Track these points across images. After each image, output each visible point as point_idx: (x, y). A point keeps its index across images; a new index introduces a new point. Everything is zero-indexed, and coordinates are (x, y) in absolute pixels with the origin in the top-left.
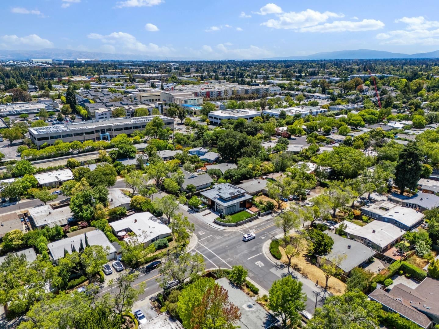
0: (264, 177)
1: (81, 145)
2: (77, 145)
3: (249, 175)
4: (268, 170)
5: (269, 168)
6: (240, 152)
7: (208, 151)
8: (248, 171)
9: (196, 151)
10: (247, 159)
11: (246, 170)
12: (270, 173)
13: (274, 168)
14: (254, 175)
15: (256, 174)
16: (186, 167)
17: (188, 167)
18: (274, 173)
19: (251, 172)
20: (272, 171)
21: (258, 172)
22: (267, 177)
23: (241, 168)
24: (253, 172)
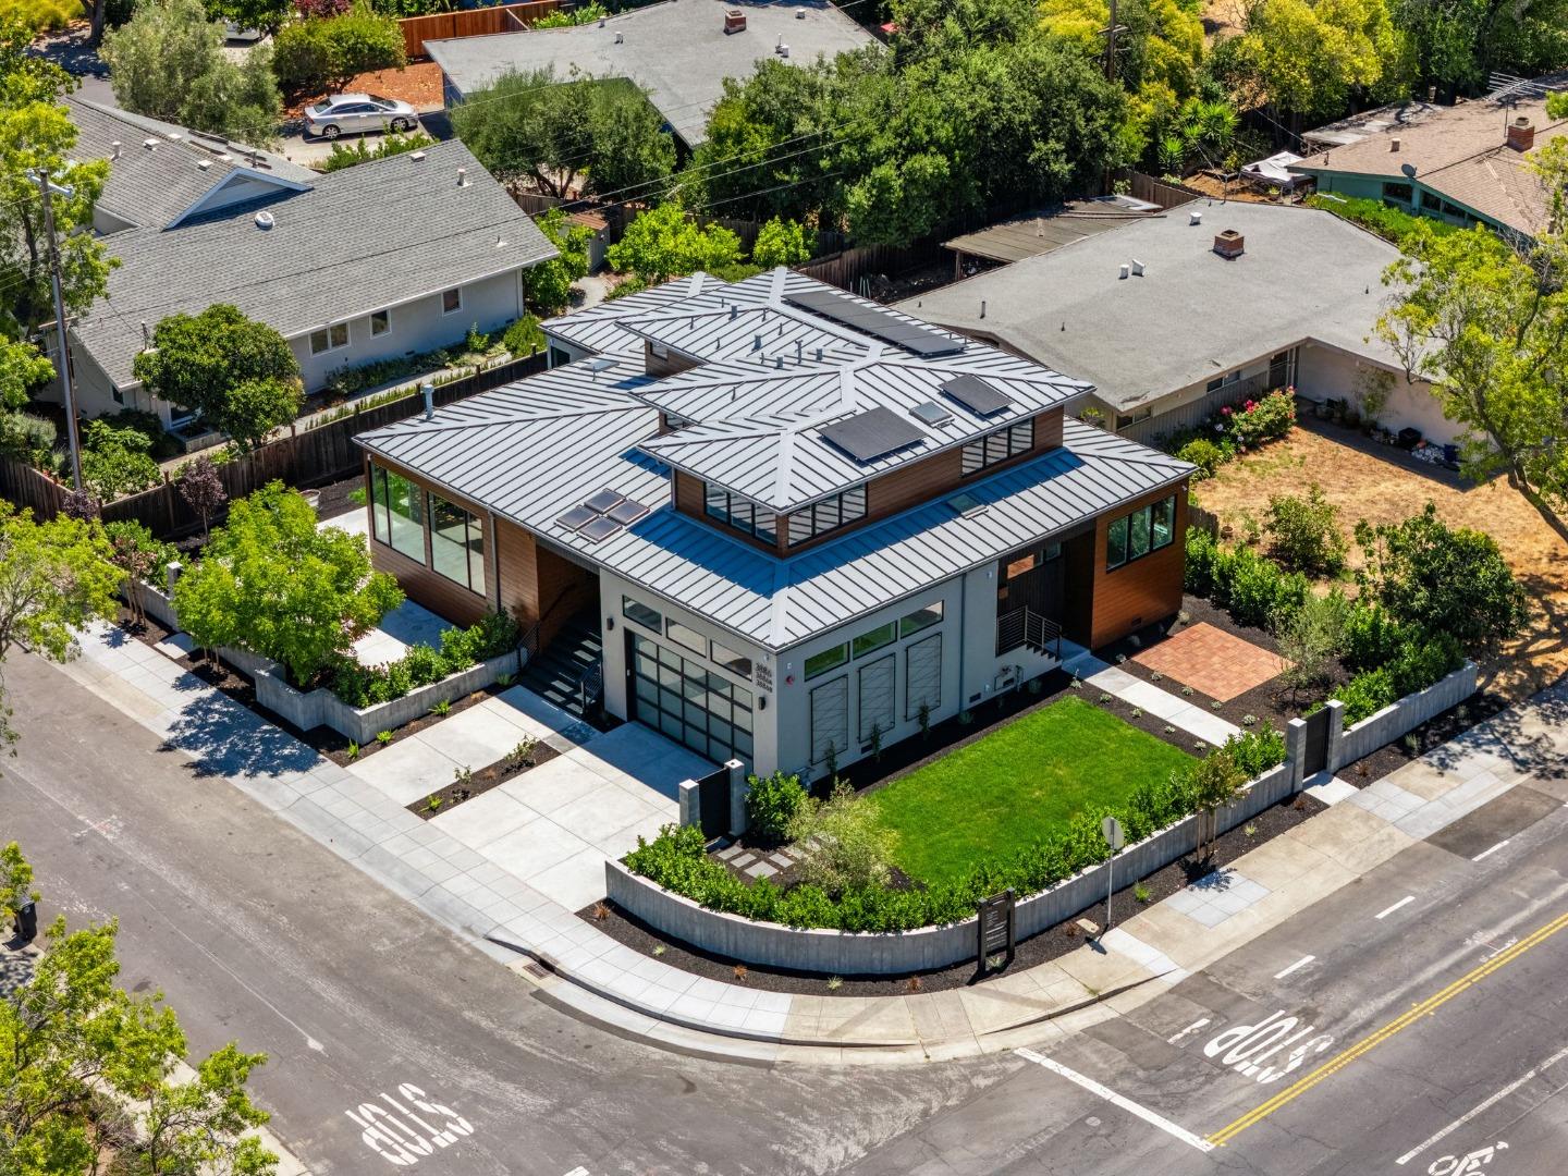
0: (1277, 167)
3: (1073, 148)
4: (1323, 74)
5: (1334, 39)
8: (1046, 92)
11: (1025, 74)
12: (1360, 102)
13: (1391, 39)
14: (1129, 139)
15: (1155, 129)
16: (144, 60)
17: (170, 71)
18: (1405, 105)
19: (1090, 101)
20: (1373, 75)
21: (1184, 93)
22: (1315, 162)
23: (952, 44)
24: (1113, 104)
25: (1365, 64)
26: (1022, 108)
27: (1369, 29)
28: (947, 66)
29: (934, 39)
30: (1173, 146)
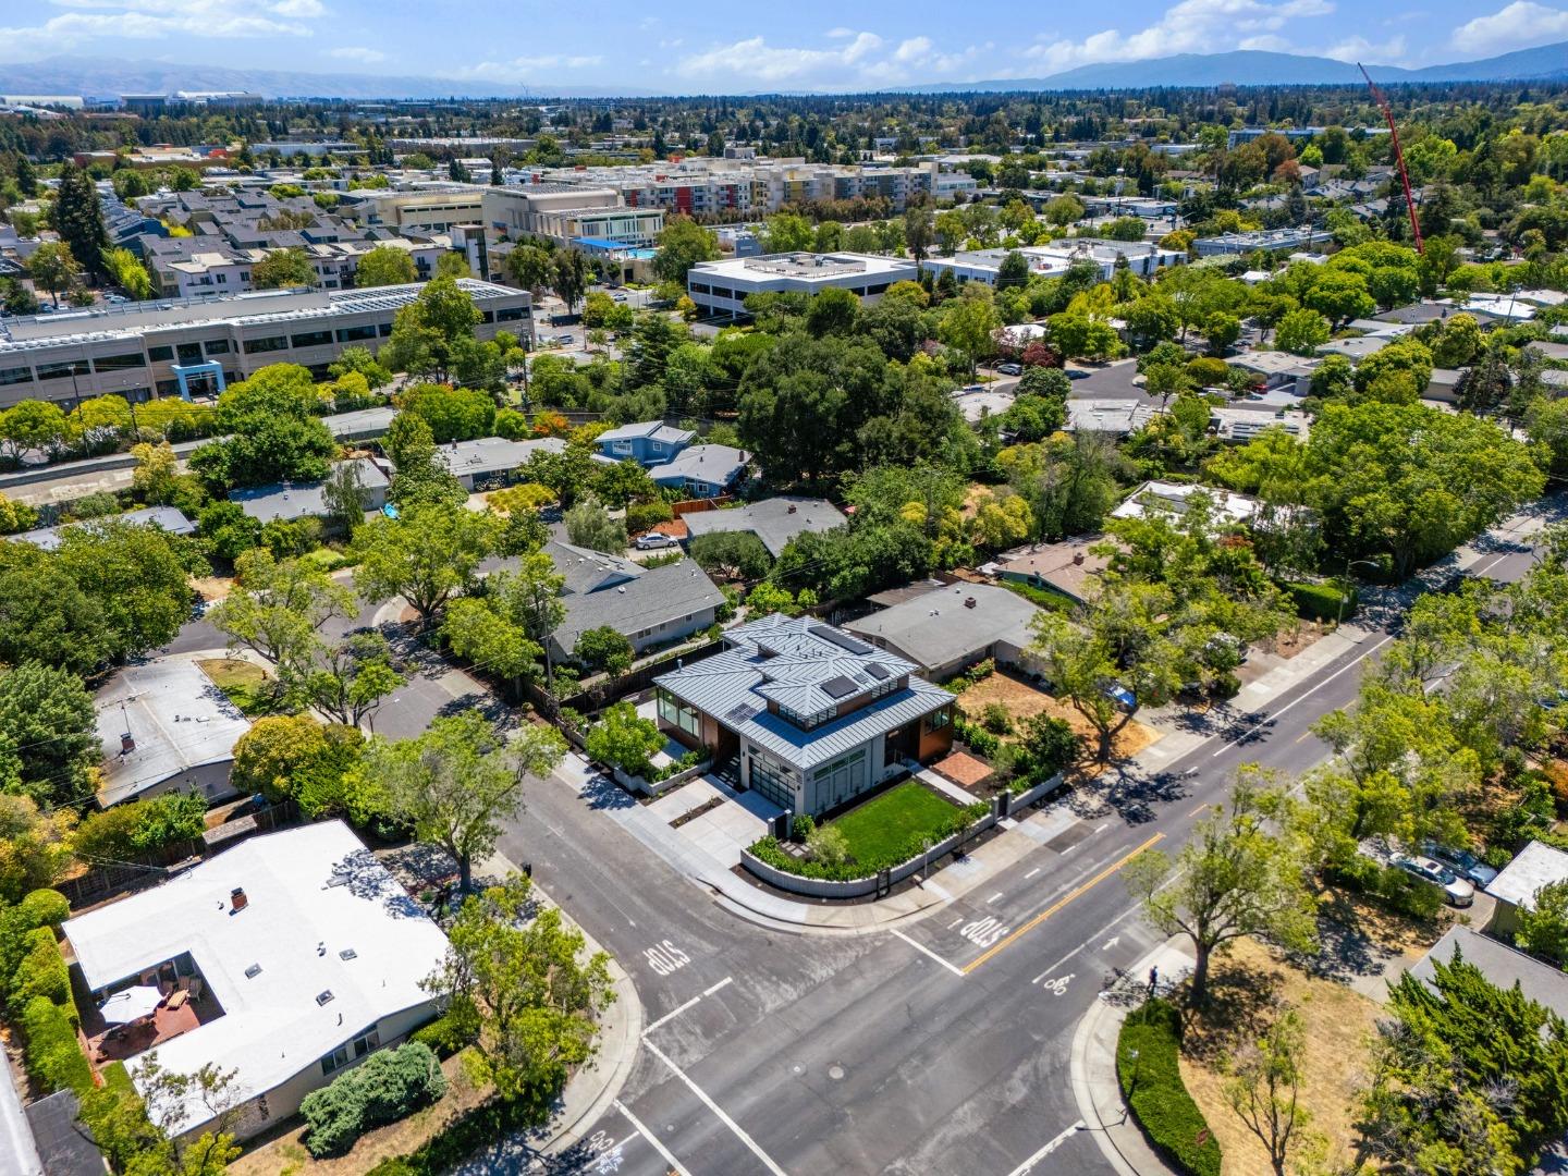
0: (989, 568)
1: (60, 421)
2: (35, 422)
3: (913, 562)
4: (1005, 532)
5: (1010, 521)
6: (854, 439)
7: (694, 441)
8: (904, 543)
9: (635, 441)
10: (893, 476)
11: (895, 537)
12: (1018, 543)
13: (1031, 519)
14: (935, 558)
15: (943, 554)
16: (579, 525)
17: (588, 528)
18: (1035, 543)
19: (920, 545)
20: (1024, 534)
21: (954, 539)
22: (1003, 568)
23: (870, 525)
24: (928, 546)
25: (1022, 531)
26: (895, 548)
27: (1023, 517)
28: (868, 533)
29: (863, 523)
30: (950, 560)
